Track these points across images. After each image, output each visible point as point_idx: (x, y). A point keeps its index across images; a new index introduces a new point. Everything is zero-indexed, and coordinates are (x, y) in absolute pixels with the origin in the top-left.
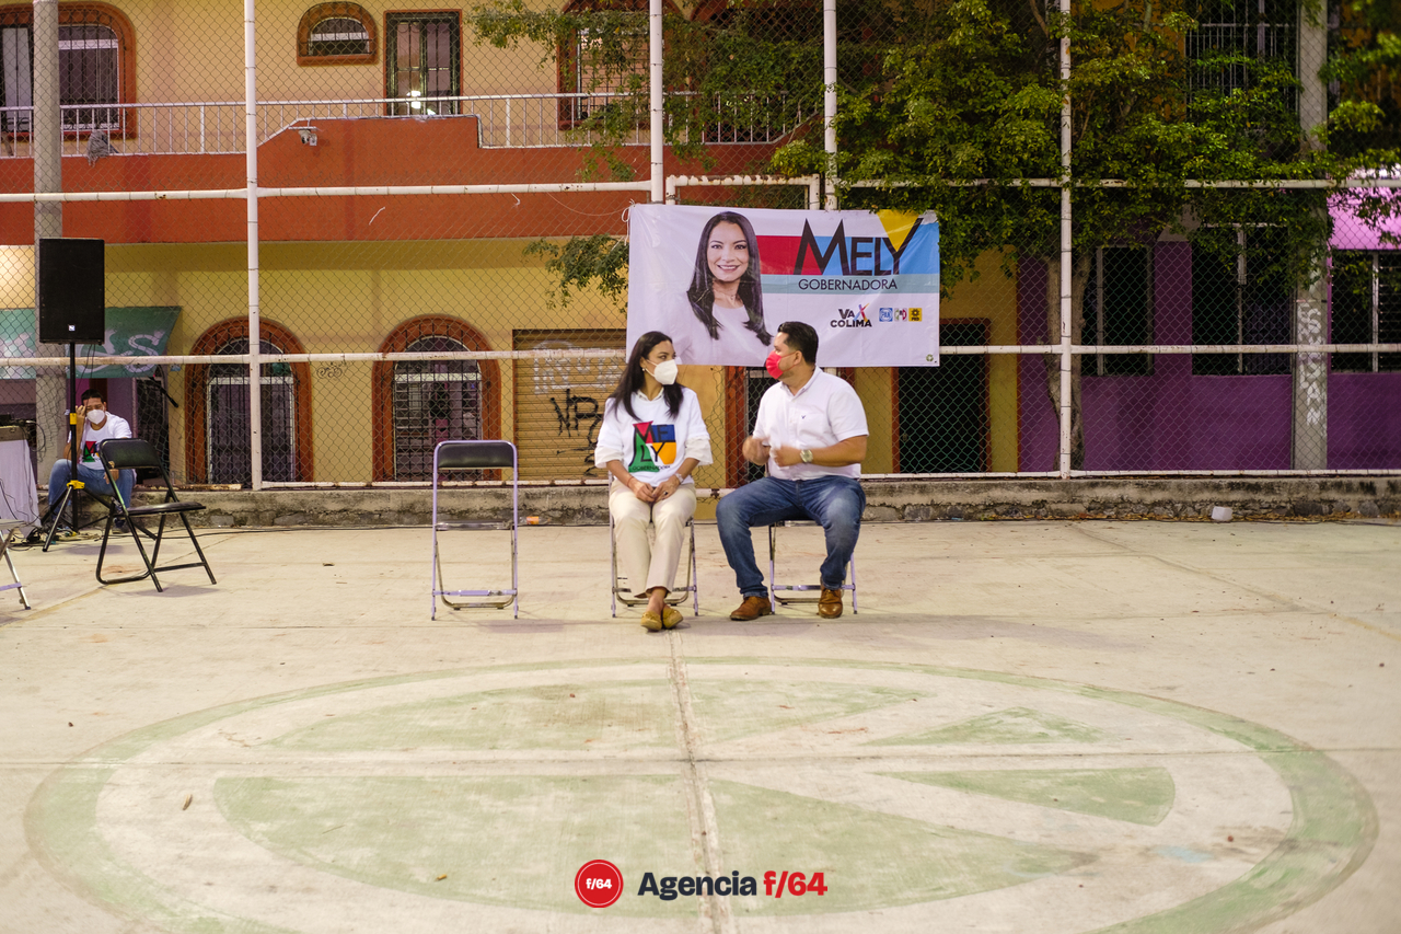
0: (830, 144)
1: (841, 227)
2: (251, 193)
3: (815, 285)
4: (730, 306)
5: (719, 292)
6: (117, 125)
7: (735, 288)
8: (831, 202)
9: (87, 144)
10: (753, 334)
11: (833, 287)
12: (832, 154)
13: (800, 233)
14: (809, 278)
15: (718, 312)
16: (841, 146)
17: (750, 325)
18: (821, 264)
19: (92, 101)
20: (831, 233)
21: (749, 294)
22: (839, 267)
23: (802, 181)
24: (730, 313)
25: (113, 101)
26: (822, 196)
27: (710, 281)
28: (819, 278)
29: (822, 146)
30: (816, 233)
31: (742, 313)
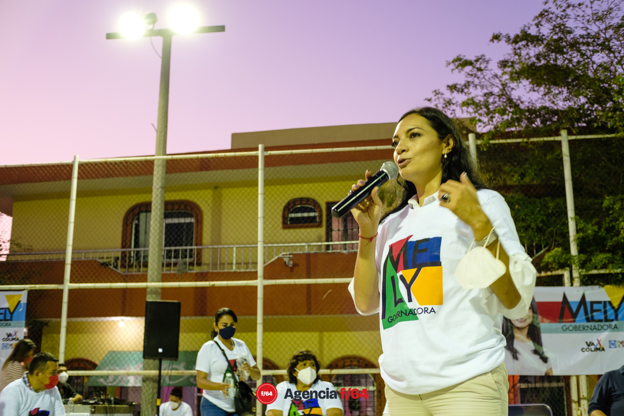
0: (574, 250)
1: (583, 297)
2: (260, 283)
3: (571, 328)
4: (523, 341)
5: (517, 334)
6: (192, 259)
7: (526, 331)
8: (577, 282)
9: (176, 268)
10: (537, 357)
11: (581, 329)
12: (575, 256)
13: (560, 299)
14: (568, 324)
15: (517, 345)
16: (580, 252)
17: (536, 352)
18: (574, 316)
19: (181, 245)
20: (578, 299)
21: (534, 334)
22: (584, 317)
23: (560, 272)
24: (524, 345)
25: (191, 245)
26: (572, 279)
27: (512, 328)
28: (573, 324)
29: (569, 252)
30: (570, 299)
31: (531, 345)
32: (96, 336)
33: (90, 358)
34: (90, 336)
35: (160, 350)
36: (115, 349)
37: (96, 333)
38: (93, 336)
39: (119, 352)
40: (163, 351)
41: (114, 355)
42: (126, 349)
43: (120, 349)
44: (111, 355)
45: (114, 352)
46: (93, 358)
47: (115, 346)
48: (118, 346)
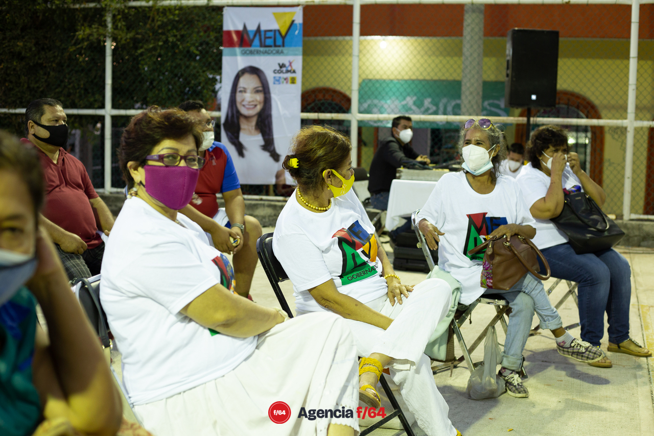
32: (343, 59)
33: (338, 88)
34: (336, 59)
35: (534, 97)
36: (370, 77)
37: (343, 55)
38: (340, 60)
39: (377, 81)
40: (537, 97)
41: (370, 85)
42: (385, 77)
43: (378, 77)
44: (366, 84)
45: (370, 80)
46: (342, 88)
47: (371, 72)
48: (374, 72)
